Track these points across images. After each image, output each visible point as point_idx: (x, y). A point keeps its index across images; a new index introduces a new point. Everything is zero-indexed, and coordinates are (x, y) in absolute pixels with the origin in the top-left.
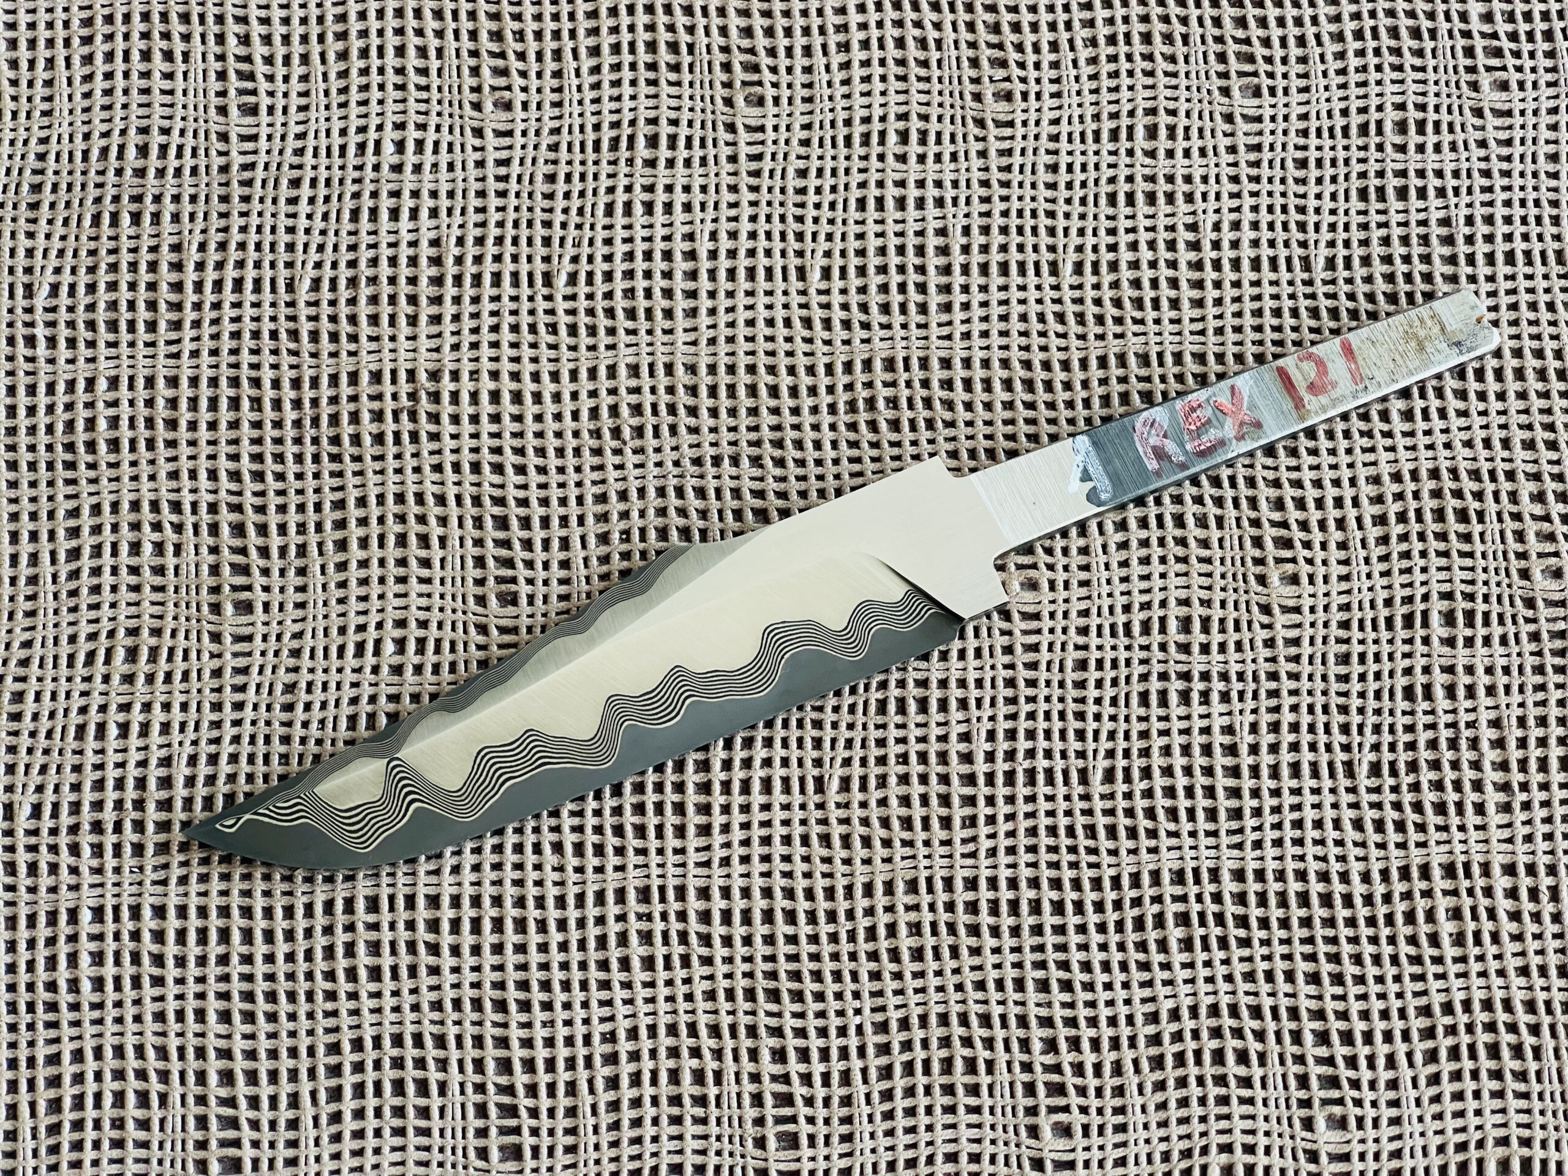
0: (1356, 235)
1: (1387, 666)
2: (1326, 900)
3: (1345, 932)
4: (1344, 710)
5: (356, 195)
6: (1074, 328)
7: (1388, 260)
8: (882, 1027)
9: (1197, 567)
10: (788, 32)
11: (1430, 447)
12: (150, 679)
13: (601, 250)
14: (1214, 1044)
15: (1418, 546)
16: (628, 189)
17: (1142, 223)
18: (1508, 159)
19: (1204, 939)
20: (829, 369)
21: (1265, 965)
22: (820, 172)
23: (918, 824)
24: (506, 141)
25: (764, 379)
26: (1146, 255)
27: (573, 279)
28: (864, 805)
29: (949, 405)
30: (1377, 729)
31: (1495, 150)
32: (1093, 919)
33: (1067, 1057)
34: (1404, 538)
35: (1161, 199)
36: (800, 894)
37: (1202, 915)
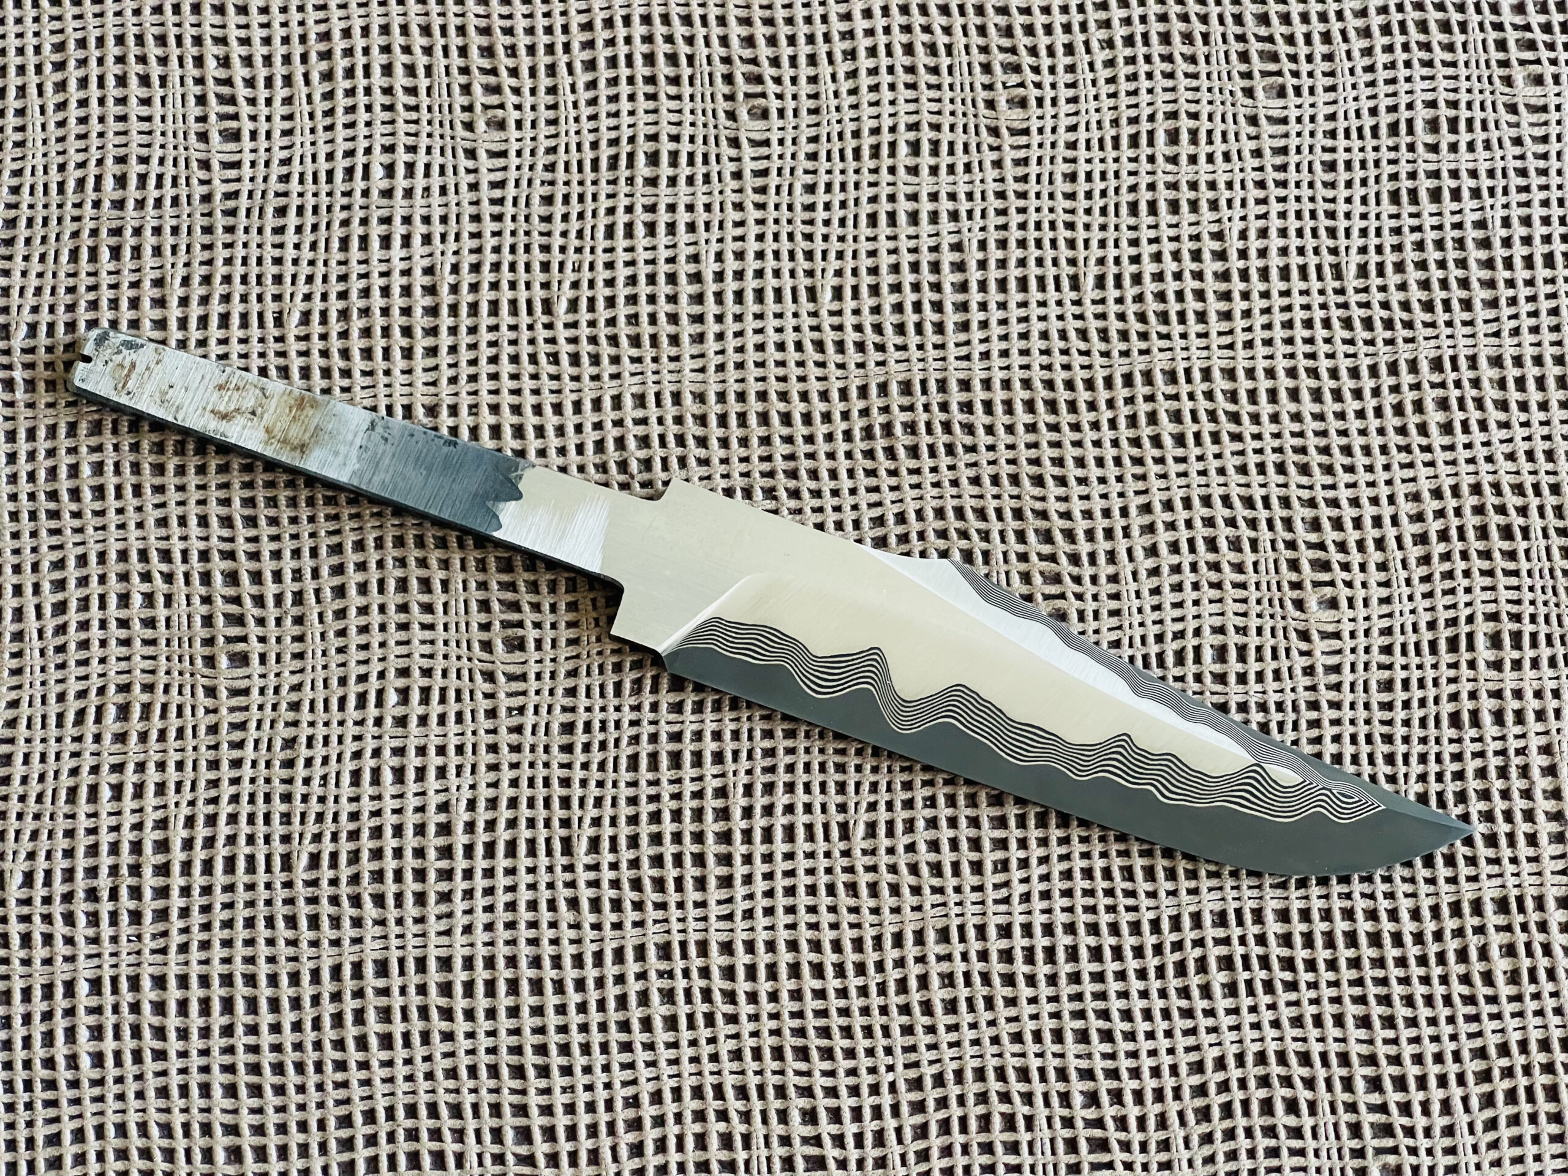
0: (1389, 240)
1: (1431, 692)
2: (1375, 939)
3: (1395, 972)
4: (1388, 739)
5: (345, 223)
6: (1097, 345)
7: (1422, 265)
8: (916, 1084)
9: (1232, 593)
10: (792, 40)
11: (1471, 461)
12: (143, 737)
13: (602, 274)
14: (1262, 1093)
15: (1460, 565)
16: (629, 209)
17: (1166, 233)
18: (1545, 156)
19: (1249, 983)
20: (844, 394)
21: (1313, 1010)
22: (829, 187)
23: (948, 870)
24: (500, 162)
25: (776, 406)
26: (1170, 266)
27: (573, 305)
28: (891, 851)
29: (969, 429)
30: (1423, 758)
31: (1531, 148)
32: (1132, 964)
33: (1109, 1111)
34: (1446, 557)
35: (1185, 207)
36: (827, 947)
37: (1246, 958)
